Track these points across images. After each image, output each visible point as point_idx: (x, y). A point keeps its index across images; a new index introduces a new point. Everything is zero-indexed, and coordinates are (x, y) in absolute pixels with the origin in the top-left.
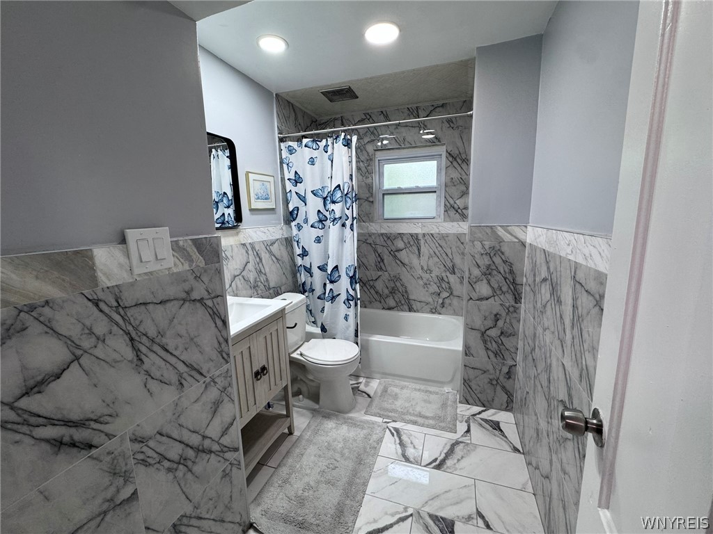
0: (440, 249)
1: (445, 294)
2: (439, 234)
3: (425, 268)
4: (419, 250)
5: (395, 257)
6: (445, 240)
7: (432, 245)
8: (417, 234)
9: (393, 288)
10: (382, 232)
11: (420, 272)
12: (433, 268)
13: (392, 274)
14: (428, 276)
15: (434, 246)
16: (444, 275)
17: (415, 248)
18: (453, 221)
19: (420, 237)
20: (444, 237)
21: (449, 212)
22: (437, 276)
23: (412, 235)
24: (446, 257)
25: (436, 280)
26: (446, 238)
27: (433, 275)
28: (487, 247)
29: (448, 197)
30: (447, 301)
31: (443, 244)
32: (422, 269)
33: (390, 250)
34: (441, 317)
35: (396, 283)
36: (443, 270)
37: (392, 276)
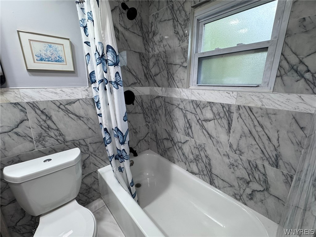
0: (259, 129)
1: (255, 186)
2: (261, 109)
3: (235, 147)
4: (230, 125)
5: (202, 126)
6: (269, 118)
7: (248, 121)
8: (229, 106)
9: (197, 156)
10: (192, 99)
11: (228, 149)
12: (245, 150)
13: (198, 142)
14: (236, 157)
15: (251, 123)
16: (259, 163)
17: (225, 122)
18: (288, 90)
19: (233, 109)
20: (268, 114)
21: (285, 78)
22: (249, 162)
23: (223, 106)
24: (266, 142)
25: (246, 165)
26: (273, 117)
27: (244, 158)
29: (288, 53)
30: (258, 196)
31: (266, 122)
32: (231, 146)
33: (198, 118)
34: (244, 208)
35: (201, 152)
36: (259, 157)
37: (198, 144)
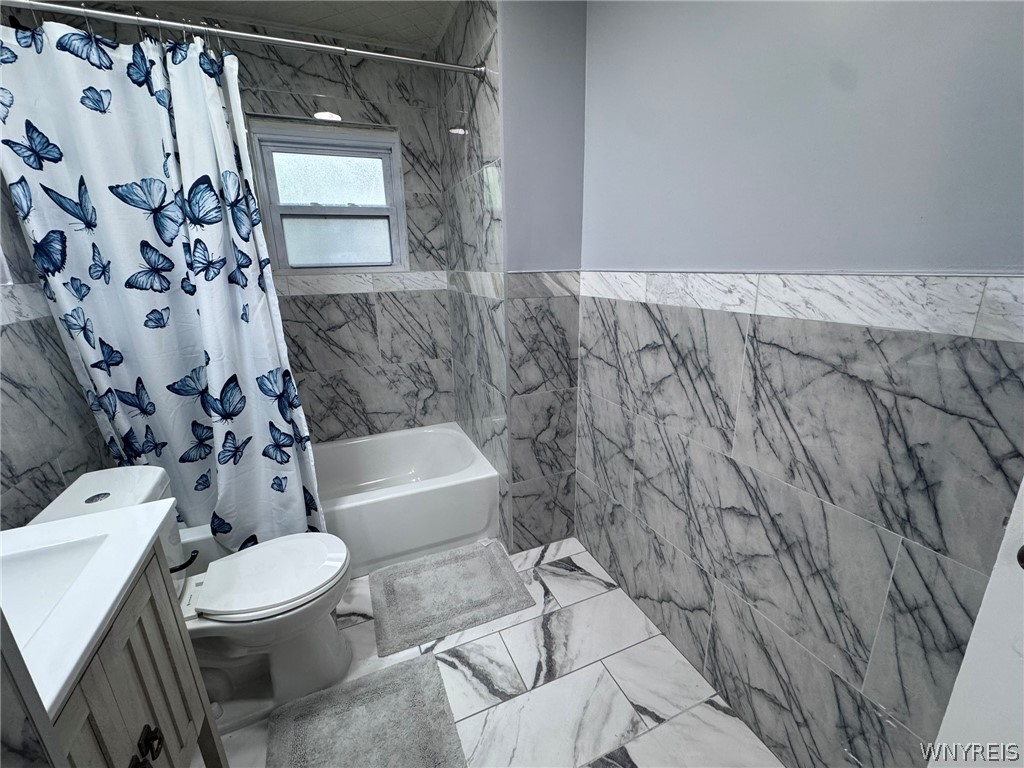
0: (409, 318)
1: (426, 393)
2: (405, 292)
3: (389, 354)
4: (373, 324)
5: (329, 342)
6: (415, 302)
7: (396, 312)
8: (366, 296)
9: (332, 400)
10: (292, 294)
11: (380, 362)
12: (402, 352)
13: (327, 373)
14: (394, 367)
15: (398, 313)
16: (420, 361)
17: (365, 321)
18: (424, 269)
19: (373, 300)
20: (414, 297)
21: (417, 254)
22: (410, 365)
23: (356, 297)
24: (420, 332)
25: (408, 371)
26: (417, 299)
27: (403, 364)
28: (532, 307)
29: (412, 227)
30: (431, 403)
31: (414, 309)
32: (383, 355)
33: (316, 329)
34: (427, 430)
35: (338, 390)
36: (418, 354)
37: (327, 378)
